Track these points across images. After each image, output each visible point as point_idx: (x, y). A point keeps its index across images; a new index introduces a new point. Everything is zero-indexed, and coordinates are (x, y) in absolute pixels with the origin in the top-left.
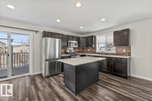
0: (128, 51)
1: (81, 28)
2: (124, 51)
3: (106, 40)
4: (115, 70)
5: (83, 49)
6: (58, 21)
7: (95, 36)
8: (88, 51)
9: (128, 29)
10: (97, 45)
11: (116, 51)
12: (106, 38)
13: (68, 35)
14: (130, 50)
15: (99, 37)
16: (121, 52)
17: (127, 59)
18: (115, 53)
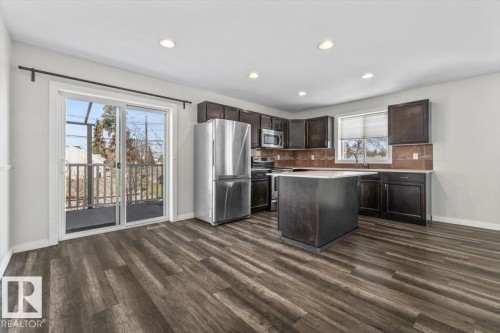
0: (426, 157)
1: (302, 94)
2: (416, 156)
3: (364, 128)
4: (393, 206)
5: (294, 154)
6: (254, 76)
7: (333, 119)
8: (311, 160)
9: (427, 101)
10: (339, 142)
11: (395, 158)
12: (364, 122)
13: (260, 115)
14: (431, 154)
15: (345, 122)
16: (408, 159)
17: (424, 175)
18: (390, 162)
